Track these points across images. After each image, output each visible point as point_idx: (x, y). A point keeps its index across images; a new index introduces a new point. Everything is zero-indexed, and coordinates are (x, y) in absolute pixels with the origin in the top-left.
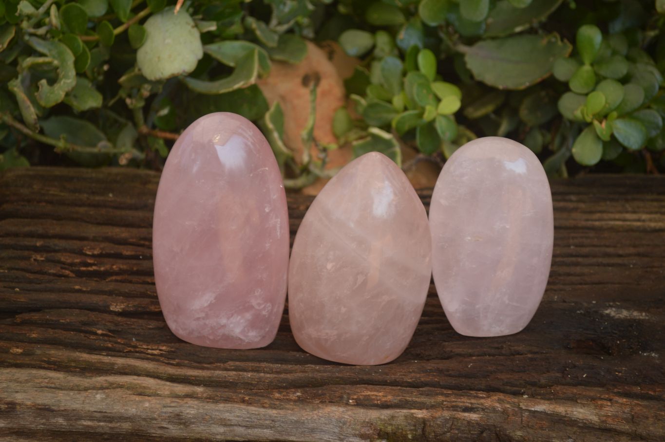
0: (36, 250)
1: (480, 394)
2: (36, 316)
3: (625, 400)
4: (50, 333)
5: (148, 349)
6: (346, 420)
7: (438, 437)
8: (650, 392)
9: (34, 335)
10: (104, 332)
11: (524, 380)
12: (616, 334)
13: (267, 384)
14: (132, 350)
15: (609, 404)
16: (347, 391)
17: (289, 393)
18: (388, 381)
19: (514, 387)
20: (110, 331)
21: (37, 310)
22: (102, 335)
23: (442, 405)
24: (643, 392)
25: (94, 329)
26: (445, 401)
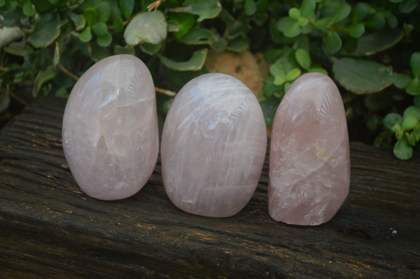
0: (33, 130)
1: (272, 246)
2: (13, 162)
3: (369, 266)
4: (17, 171)
5: (73, 190)
6: (178, 247)
7: (237, 269)
8: (388, 265)
9: (7, 171)
10: (52, 177)
11: (304, 244)
12: (377, 229)
13: (136, 218)
14: (63, 188)
15: (357, 267)
16: (185, 231)
17: (148, 226)
18: (215, 230)
19: (296, 246)
20: (56, 177)
21: (16, 159)
22: (50, 178)
23: (244, 249)
24: (383, 264)
25: (46, 174)
26: (247, 247)
